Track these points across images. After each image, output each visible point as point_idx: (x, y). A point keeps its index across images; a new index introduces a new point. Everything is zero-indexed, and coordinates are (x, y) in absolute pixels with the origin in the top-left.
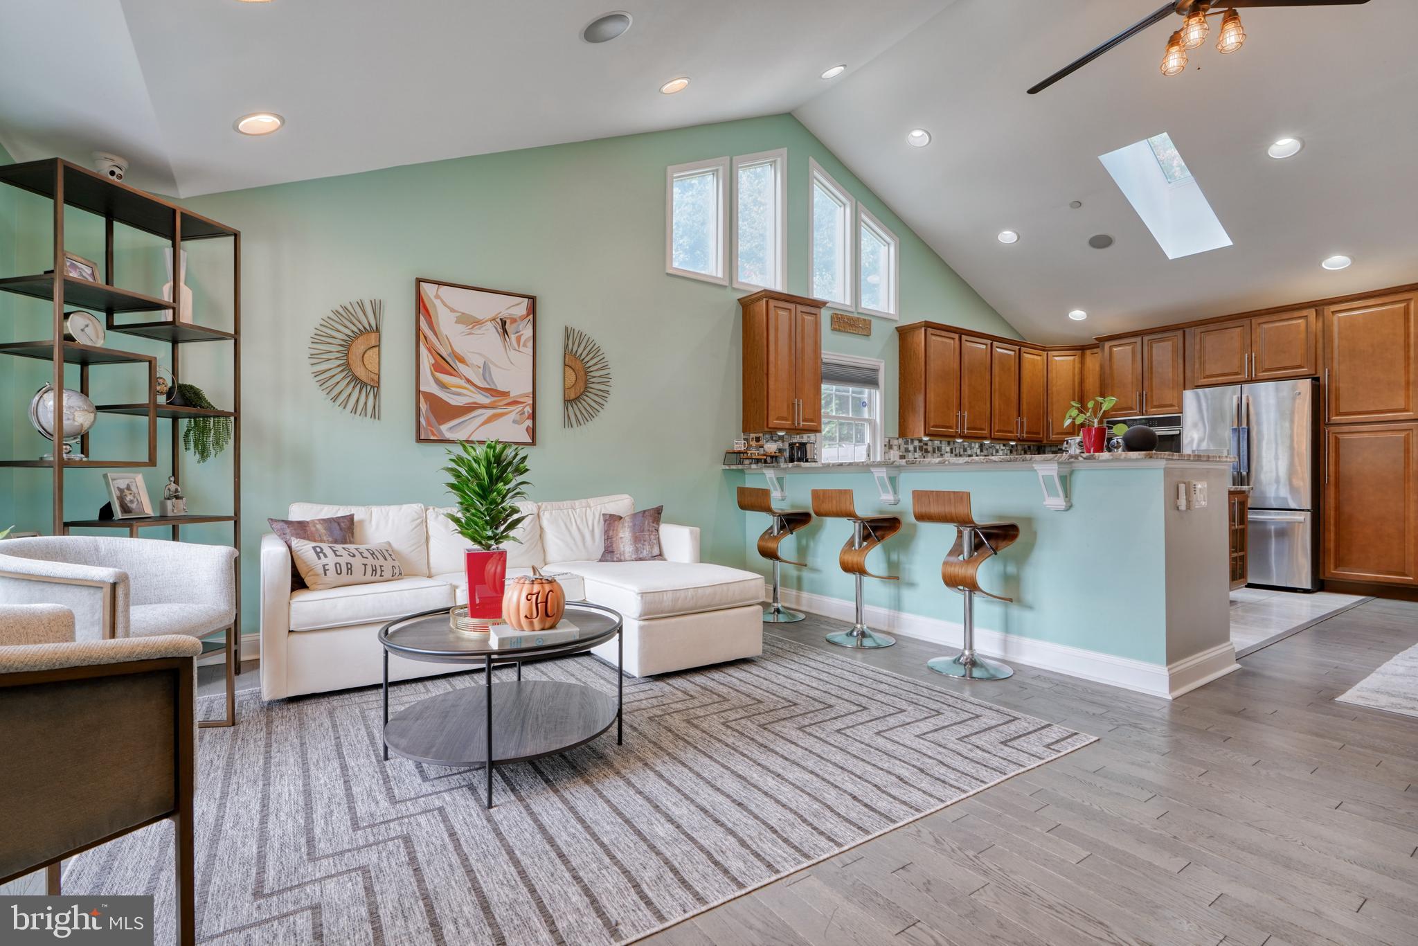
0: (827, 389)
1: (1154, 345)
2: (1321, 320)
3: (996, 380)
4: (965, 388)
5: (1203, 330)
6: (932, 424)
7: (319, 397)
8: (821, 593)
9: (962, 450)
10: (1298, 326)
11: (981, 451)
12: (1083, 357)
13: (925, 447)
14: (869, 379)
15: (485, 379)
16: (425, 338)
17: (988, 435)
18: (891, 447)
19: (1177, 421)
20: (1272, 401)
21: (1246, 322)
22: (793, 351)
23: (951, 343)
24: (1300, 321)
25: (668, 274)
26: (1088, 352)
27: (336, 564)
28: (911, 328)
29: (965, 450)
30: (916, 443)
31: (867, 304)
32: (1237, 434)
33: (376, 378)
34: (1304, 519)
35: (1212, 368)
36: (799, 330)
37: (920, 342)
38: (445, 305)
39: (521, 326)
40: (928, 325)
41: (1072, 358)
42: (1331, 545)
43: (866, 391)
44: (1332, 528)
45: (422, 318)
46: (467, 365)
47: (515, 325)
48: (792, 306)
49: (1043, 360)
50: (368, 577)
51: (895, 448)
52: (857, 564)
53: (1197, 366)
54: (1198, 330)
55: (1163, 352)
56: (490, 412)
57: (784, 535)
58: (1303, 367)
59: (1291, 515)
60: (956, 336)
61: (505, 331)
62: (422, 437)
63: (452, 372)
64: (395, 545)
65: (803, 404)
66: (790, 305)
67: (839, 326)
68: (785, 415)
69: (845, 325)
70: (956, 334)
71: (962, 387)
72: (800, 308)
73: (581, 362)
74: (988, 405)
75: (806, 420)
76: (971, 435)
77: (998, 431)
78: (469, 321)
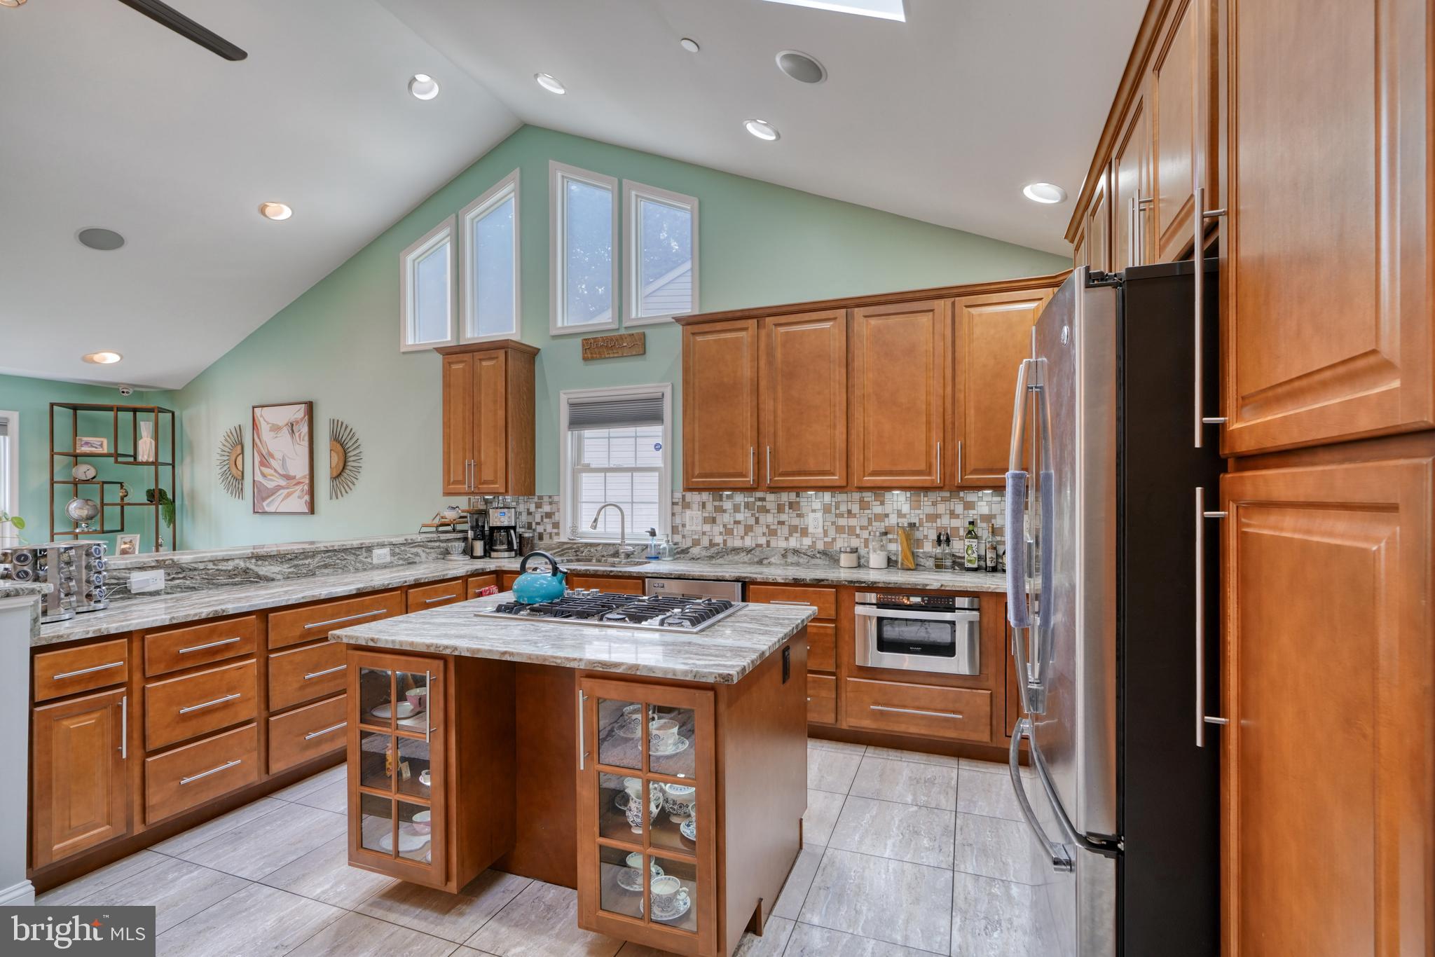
6: (697, 472)
15: (283, 468)
17: (841, 482)
22: (470, 406)
23: (744, 336)
25: (404, 353)
33: (241, 473)
36: (476, 381)
38: (265, 421)
39: (301, 426)
46: (275, 459)
47: (298, 425)
56: (286, 491)
60: (755, 324)
61: (293, 431)
62: (255, 510)
63: (268, 465)
65: (479, 466)
66: (467, 357)
67: (592, 354)
68: (460, 478)
69: (601, 350)
70: (750, 321)
71: (761, 406)
72: (478, 355)
73: (342, 445)
74: (841, 428)
75: (485, 482)
76: (791, 485)
77: (874, 473)
78: (276, 429)
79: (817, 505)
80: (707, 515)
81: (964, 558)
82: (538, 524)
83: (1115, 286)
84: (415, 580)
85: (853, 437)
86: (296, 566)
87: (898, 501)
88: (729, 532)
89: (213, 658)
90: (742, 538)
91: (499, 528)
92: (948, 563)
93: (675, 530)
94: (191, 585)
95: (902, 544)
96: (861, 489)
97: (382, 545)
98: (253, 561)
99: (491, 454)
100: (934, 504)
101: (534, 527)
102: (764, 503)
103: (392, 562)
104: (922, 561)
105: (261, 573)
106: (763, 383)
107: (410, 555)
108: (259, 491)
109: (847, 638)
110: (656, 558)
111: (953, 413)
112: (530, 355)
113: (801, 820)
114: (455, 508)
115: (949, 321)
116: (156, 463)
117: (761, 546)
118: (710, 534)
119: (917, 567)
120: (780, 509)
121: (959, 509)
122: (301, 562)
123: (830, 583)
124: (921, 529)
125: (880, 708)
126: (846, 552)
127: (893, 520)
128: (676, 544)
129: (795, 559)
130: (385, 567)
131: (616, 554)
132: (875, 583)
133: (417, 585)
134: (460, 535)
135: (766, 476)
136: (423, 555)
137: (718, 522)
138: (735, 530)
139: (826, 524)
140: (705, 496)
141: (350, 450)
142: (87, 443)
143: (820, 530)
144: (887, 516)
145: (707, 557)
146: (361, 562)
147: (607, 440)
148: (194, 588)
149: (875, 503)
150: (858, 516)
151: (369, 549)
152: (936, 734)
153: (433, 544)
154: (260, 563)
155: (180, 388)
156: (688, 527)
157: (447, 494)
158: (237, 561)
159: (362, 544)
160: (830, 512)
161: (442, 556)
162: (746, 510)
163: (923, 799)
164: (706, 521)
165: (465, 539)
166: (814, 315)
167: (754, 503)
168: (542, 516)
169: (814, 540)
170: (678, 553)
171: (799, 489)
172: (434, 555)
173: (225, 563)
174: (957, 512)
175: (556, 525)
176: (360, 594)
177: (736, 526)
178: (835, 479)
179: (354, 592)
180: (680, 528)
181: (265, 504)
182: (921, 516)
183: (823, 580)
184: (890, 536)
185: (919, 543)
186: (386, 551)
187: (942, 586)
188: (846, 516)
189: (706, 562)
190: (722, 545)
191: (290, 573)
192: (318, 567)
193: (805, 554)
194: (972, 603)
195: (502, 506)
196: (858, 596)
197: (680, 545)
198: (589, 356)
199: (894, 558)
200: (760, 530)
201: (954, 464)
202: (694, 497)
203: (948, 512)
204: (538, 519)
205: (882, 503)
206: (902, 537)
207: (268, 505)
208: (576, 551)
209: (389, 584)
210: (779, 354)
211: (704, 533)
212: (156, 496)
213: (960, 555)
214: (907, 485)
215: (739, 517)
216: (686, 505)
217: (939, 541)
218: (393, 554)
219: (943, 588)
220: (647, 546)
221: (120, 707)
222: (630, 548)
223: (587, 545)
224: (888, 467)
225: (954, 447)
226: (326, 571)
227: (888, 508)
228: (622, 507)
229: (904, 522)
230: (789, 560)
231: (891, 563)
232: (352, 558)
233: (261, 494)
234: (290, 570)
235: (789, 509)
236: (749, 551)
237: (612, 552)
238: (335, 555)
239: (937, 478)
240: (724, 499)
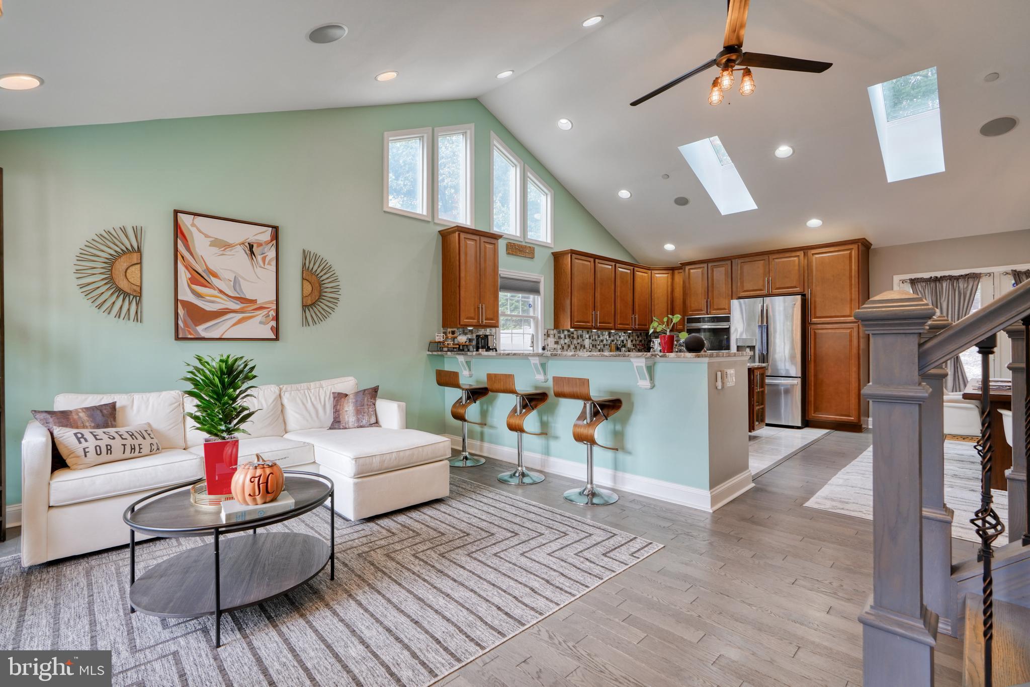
0: (503, 296)
1: (715, 269)
2: (806, 258)
3: (618, 289)
4: (598, 295)
5: (743, 261)
6: (576, 320)
7: (85, 306)
8: (496, 443)
9: (597, 337)
10: (794, 261)
11: (610, 337)
12: (673, 275)
13: (572, 335)
14: (532, 288)
15: (235, 290)
16: (183, 257)
17: (613, 327)
18: (548, 336)
19: (727, 319)
20: (782, 309)
21: (766, 257)
22: (478, 269)
23: (589, 264)
24: (795, 258)
25: (384, 211)
26: (676, 272)
27: (96, 447)
28: (561, 254)
29: (599, 337)
30: (566, 333)
31: (531, 236)
32: (761, 329)
33: (138, 289)
34: (798, 382)
35: (748, 286)
36: (482, 254)
37: (568, 262)
38: (200, 232)
39: (266, 249)
40: (573, 252)
41: (666, 275)
42: (812, 399)
43: (532, 296)
44: (813, 388)
45: (179, 241)
46: (220, 279)
47: (261, 248)
48: (477, 238)
49: (648, 276)
50: (128, 454)
51: (552, 336)
52: (518, 425)
53: (739, 284)
54: (740, 261)
55: (720, 274)
56: (240, 316)
57: (470, 404)
58: (797, 288)
59: (792, 380)
60: (592, 260)
61: (252, 253)
62: (180, 336)
63: (206, 284)
64: (155, 426)
65: (485, 308)
67: (512, 251)
69: (516, 251)
71: (595, 295)
72: (483, 239)
73: (316, 276)
74: (613, 307)
75: (488, 319)
77: (620, 324)
78: (222, 245)
79: (587, 336)
85: (616, 310)
99: (491, 301)
120: (578, 338)
135: (597, 323)
141: (325, 282)
178: (612, 325)
198: (508, 251)
200: (572, 346)
210: (599, 275)
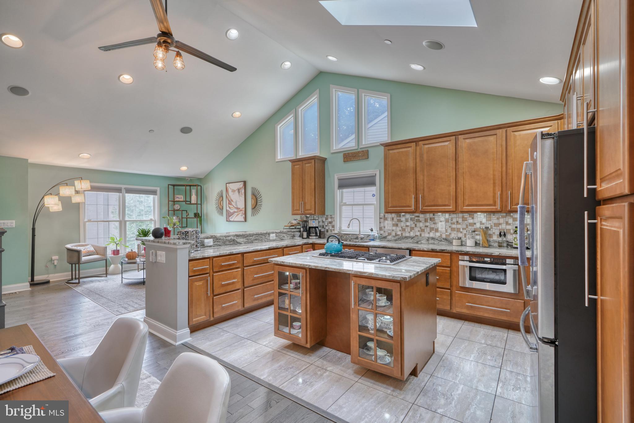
6: (390, 205)
14: (369, 182)
15: (236, 205)
16: (227, 197)
17: (453, 209)
23: (410, 150)
25: (277, 162)
33: (222, 207)
36: (304, 172)
38: (230, 188)
45: (227, 192)
46: (233, 202)
47: (241, 190)
51: (389, 219)
61: (239, 192)
62: (227, 220)
65: (305, 204)
66: (300, 163)
67: (347, 159)
68: (298, 208)
69: (351, 158)
70: (412, 144)
71: (417, 178)
72: (304, 162)
73: (255, 196)
75: (307, 210)
76: (431, 211)
77: (468, 206)
78: (233, 191)
79: (442, 219)
80: (394, 223)
81: (512, 243)
82: (326, 226)
83: (553, 138)
84: (286, 245)
85: (459, 190)
86: (248, 239)
87: (481, 219)
88: (404, 230)
89: (230, 268)
90: (409, 232)
91: (312, 227)
92: (505, 245)
93: (381, 229)
94: (220, 244)
95: (482, 236)
96: (462, 212)
97: (273, 233)
98: (236, 237)
99: (309, 199)
100: (498, 219)
101: (325, 227)
102: (419, 218)
103: (276, 239)
104: (492, 244)
105: (238, 241)
106: (418, 169)
107: (282, 237)
108: (228, 213)
109: (455, 274)
110: (373, 240)
111: (506, 179)
112: (323, 161)
113: (434, 342)
114: (296, 220)
115: (504, 139)
116: (197, 204)
117: (417, 236)
118: (396, 230)
119: (490, 246)
120: (426, 220)
121: (511, 221)
122: (249, 238)
123: (448, 251)
124: (491, 229)
125: (470, 304)
126: (456, 239)
127: (478, 225)
128: (381, 234)
129: (433, 241)
130: (274, 241)
131: (357, 238)
132: (468, 252)
133: (287, 247)
134: (298, 230)
135: (419, 207)
136: (286, 237)
137: (399, 226)
138: (406, 229)
139: (446, 227)
140: (393, 215)
141: (258, 198)
142: (177, 197)
143: (444, 230)
144: (475, 224)
145: (395, 240)
146: (266, 238)
147: (353, 193)
148: (220, 245)
149: (469, 218)
150: (461, 224)
151: (269, 234)
152: (497, 318)
153: (289, 233)
154: (237, 238)
155: (203, 178)
156: (386, 228)
157: (293, 214)
158: (231, 237)
159: (267, 232)
160: (448, 222)
161: (292, 238)
162: (411, 221)
163: (489, 342)
164: (394, 225)
165: (300, 231)
166: (441, 140)
167: (414, 218)
168: (328, 223)
169: (441, 234)
170: (382, 238)
171: (434, 212)
172: (290, 237)
173: (228, 237)
174: (509, 222)
175: (333, 226)
176: (270, 249)
177: (406, 227)
178: (450, 208)
179: (268, 248)
180: (383, 228)
181: (230, 218)
182: (492, 224)
183: (444, 250)
184: (476, 233)
185: (491, 236)
186: (274, 235)
187: (500, 254)
188: (456, 223)
189: (394, 242)
190: (400, 235)
191: (246, 241)
192: (254, 240)
193: (437, 240)
194: (515, 262)
195: (313, 219)
196: (461, 257)
197: (383, 235)
198: (346, 160)
199: (478, 242)
201: (507, 201)
202: (389, 216)
203: (505, 222)
204: (326, 224)
205: (473, 218)
206: (482, 233)
207: (231, 218)
208: (341, 237)
209: (278, 246)
210: (425, 156)
211: (393, 230)
212: (196, 215)
213: (511, 241)
214: (484, 210)
215: (408, 224)
216: (386, 219)
217: (500, 235)
218: (276, 236)
219: (500, 255)
220: (369, 235)
221: (208, 280)
222: (363, 236)
223: (345, 234)
224: (475, 203)
225: (507, 194)
226: (256, 241)
227: (476, 220)
228: (359, 219)
229: (483, 227)
230: (430, 242)
231: (477, 244)
232: (263, 237)
233: (229, 215)
234: (246, 240)
235: (430, 220)
236: (412, 238)
237: (355, 237)
238: (259, 236)
239: (498, 207)
240: (402, 216)
